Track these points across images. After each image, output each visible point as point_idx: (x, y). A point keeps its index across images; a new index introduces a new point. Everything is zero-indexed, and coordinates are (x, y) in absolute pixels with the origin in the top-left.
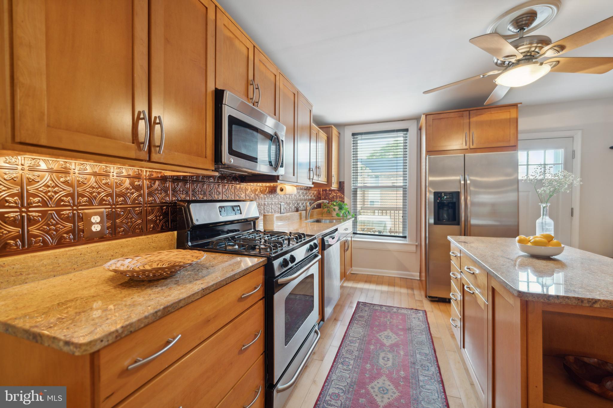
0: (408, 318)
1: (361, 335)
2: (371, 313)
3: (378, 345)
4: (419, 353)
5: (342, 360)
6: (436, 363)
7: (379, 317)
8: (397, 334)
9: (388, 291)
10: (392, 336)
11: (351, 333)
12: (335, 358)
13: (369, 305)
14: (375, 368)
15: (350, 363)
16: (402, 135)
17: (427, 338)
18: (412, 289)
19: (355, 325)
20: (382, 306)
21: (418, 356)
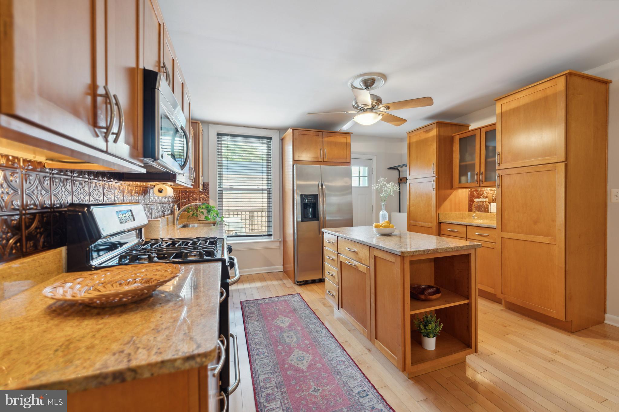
0: (289, 302)
1: (260, 327)
2: (258, 308)
3: (279, 330)
4: (310, 323)
5: (256, 352)
6: (324, 326)
7: (266, 309)
8: (288, 317)
9: (262, 286)
10: (285, 319)
11: (250, 328)
12: (249, 353)
13: (252, 301)
14: (286, 346)
15: (264, 351)
16: (266, 142)
17: (310, 312)
18: (281, 280)
19: (249, 321)
20: (264, 299)
21: (311, 326)
